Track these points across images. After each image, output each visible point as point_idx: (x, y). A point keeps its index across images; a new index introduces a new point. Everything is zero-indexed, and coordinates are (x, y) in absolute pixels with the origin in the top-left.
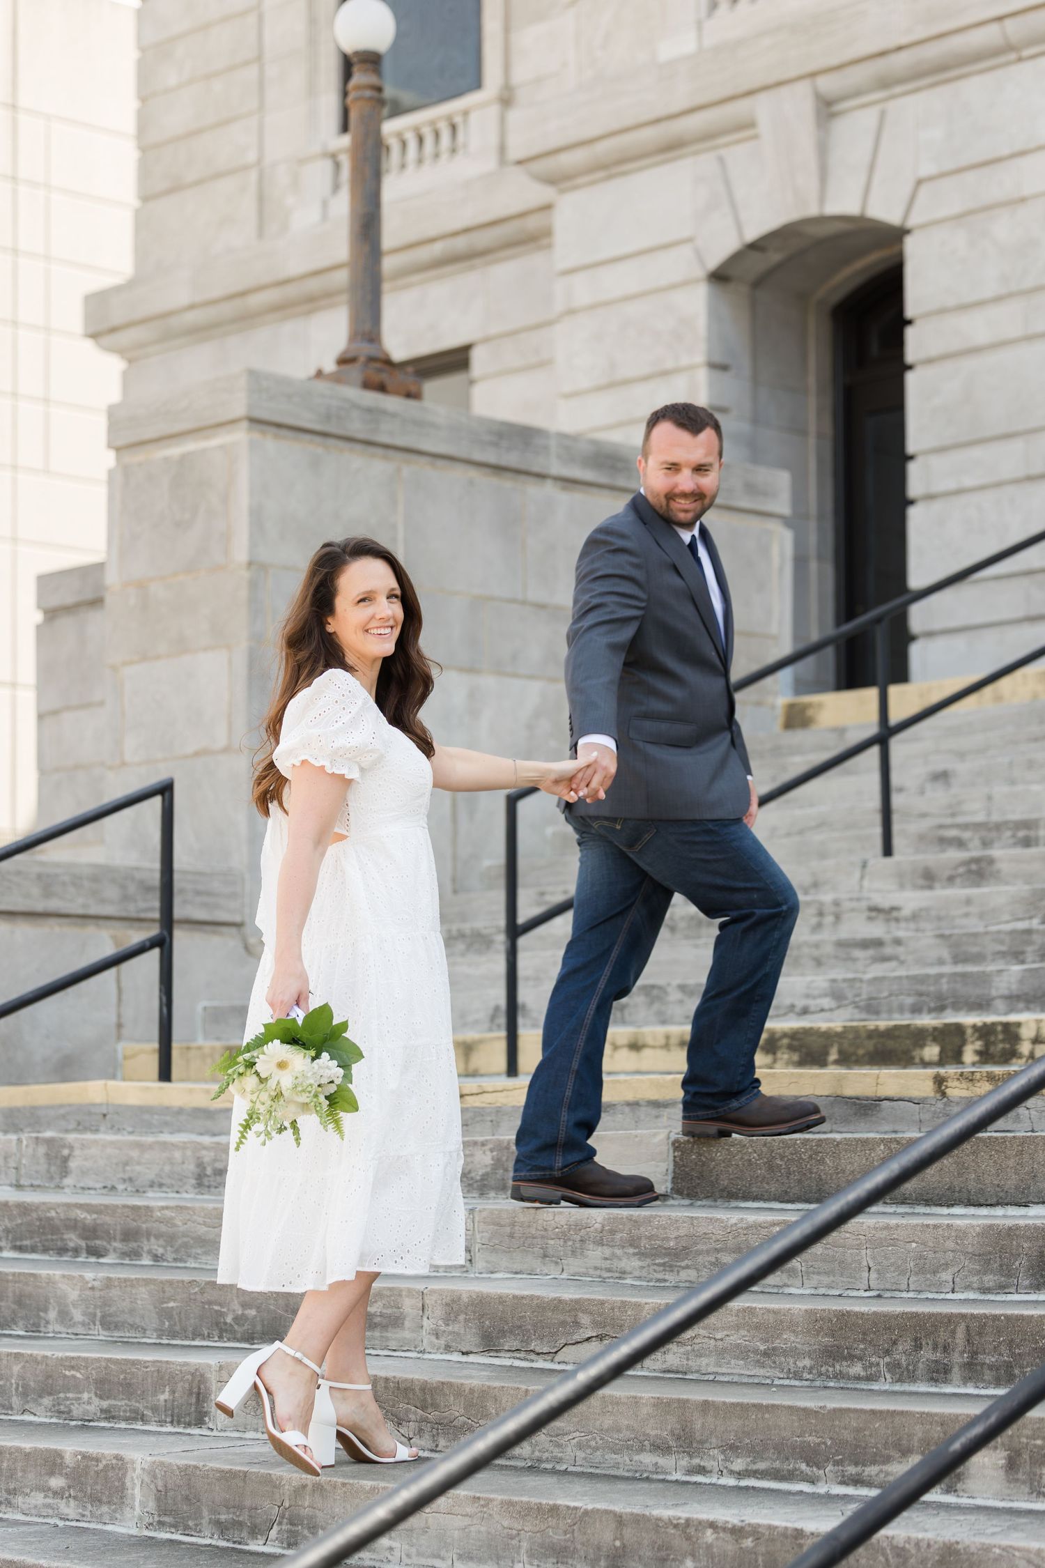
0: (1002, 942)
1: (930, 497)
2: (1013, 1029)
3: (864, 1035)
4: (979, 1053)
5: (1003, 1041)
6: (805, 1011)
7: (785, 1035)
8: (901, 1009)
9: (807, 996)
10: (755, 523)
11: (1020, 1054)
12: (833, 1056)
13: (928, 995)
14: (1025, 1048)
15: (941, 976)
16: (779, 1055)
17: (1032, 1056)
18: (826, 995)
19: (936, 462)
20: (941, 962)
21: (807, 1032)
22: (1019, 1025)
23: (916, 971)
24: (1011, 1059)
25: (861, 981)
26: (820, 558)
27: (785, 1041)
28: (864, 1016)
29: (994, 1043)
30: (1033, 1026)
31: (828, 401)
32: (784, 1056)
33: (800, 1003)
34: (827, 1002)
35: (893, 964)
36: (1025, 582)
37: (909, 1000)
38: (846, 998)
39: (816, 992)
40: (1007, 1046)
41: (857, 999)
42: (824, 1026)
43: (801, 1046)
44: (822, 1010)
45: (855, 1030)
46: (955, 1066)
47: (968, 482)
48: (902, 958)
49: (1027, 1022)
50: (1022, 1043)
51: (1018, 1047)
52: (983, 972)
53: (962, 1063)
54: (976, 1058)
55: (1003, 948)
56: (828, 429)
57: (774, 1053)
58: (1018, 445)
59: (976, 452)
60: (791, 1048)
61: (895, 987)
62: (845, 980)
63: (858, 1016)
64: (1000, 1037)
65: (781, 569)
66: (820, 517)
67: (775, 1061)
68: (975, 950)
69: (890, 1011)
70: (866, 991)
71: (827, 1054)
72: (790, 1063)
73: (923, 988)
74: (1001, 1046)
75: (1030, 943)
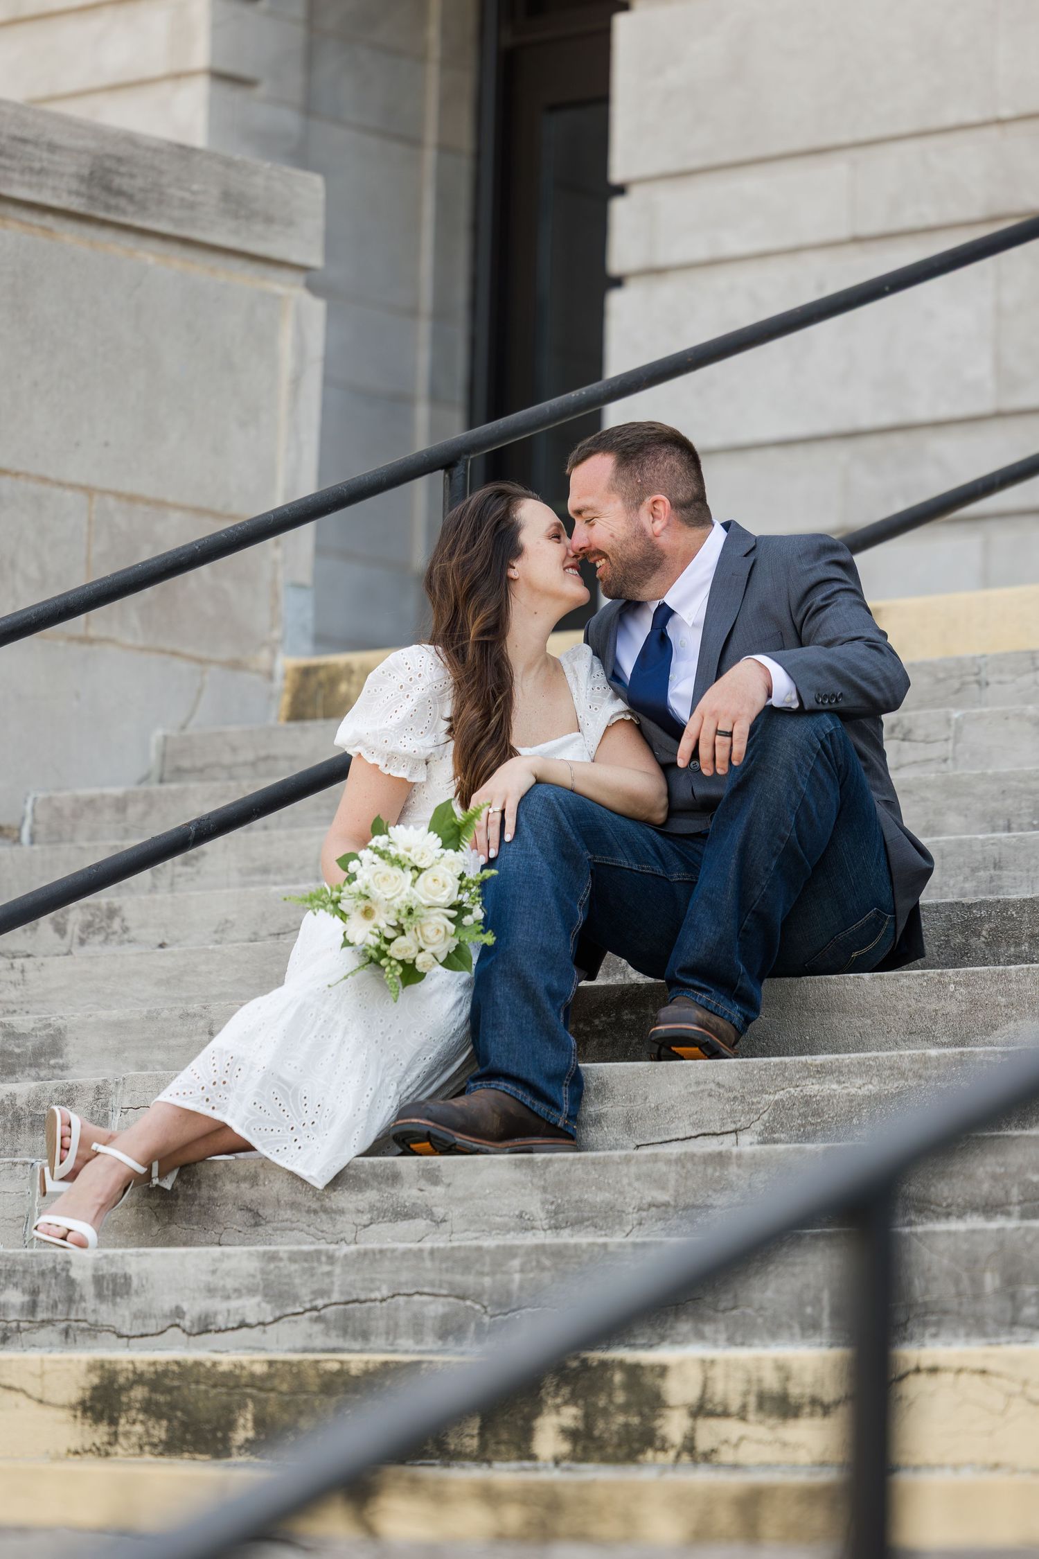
0: (661, 1184)
1: (656, 272)
2: (648, 1379)
3: (313, 1383)
4: (570, 1434)
5: (625, 1408)
6: (204, 1327)
7: (139, 1379)
8: (417, 1328)
9: (211, 1291)
10: (243, 278)
11: (664, 1439)
12: (244, 1432)
13: (477, 1298)
14: (674, 1426)
15: (509, 1252)
16: (123, 1425)
17: (689, 1446)
18: (252, 1291)
19: (667, 198)
20: (524, 1223)
21: (187, 1372)
22: (663, 1370)
23: (465, 1240)
24: (642, 1451)
25: (331, 1259)
26: (435, 397)
27: (139, 1393)
28: (334, 1342)
29: (605, 1412)
30: (695, 1375)
31: (466, 81)
32: (134, 1427)
33: (194, 1308)
34: (252, 1307)
35: (421, 1224)
36: (842, 453)
37: (435, 1308)
38: (296, 1299)
39: (230, 1283)
40: (635, 1420)
41: (320, 1303)
42: (226, 1361)
43: (173, 1406)
44: (243, 1325)
45: (294, 1371)
46: (514, 1465)
47: (733, 244)
48: (439, 1212)
49: (681, 1364)
50: (667, 1412)
51: (658, 1423)
52: (605, 1246)
53: (532, 1457)
54: (565, 1447)
55: (663, 1197)
56: (464, 138)
57: (113, 1422)
58: (837, 169)
59: (751, 183)
60: (150, 1409)
61: (405, 1276)
62: (293, 1257)
63: (319, 1342)
64: (620, 1398)
65: (296, 381)
66: (440, 315)
67: (114, 1439)
68: (600, 1197)
69: (392, 1332)
70: (340, 1284)
71: (230, 1425)
72: (146, 1445)
73: (468, 1280)
74: (621, 1419)
75: (723, 1186)
